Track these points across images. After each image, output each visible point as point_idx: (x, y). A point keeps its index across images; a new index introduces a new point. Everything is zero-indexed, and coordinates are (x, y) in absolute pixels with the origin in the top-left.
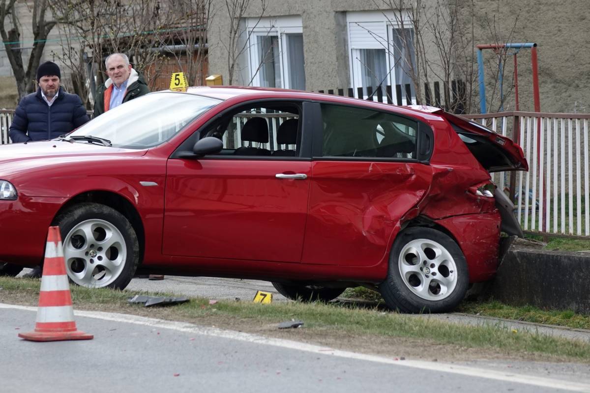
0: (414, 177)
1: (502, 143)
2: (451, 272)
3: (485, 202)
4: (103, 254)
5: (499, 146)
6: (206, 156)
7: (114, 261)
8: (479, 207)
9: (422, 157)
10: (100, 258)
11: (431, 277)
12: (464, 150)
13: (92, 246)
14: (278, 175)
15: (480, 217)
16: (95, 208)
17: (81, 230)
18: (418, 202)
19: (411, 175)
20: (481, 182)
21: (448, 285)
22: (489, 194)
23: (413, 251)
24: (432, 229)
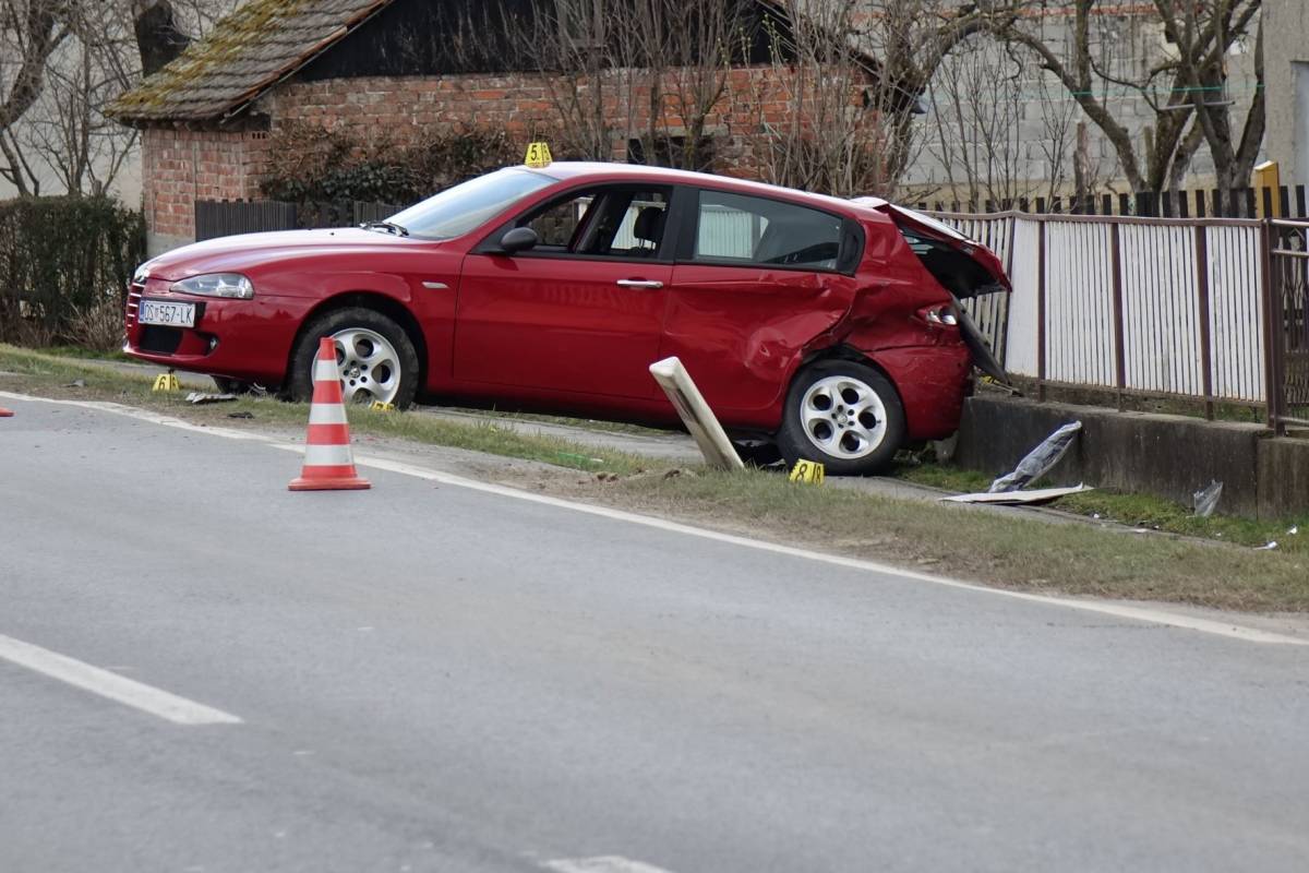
0: (827, 293)
1: (970, 252)
2: (880, 422)
3: (940, 332)
4: (368, 374)
5: (967, 256)
6: (519, 253)
7: (382, 385)
8: (933, 338)
9: (849, 265)
10: (364, 380)
11: (847, 428)
12: (919, 263)
13: (353, 363)
14: (620, 282)
15: (934, 350)
16: (358, 313)
17: (338, 342)
18: (832, 327)
19: (824, 290)
20: (935, 303)
21: (870, 440)
22: (951, 320)
23: (825, 392)
24: (859, 365)
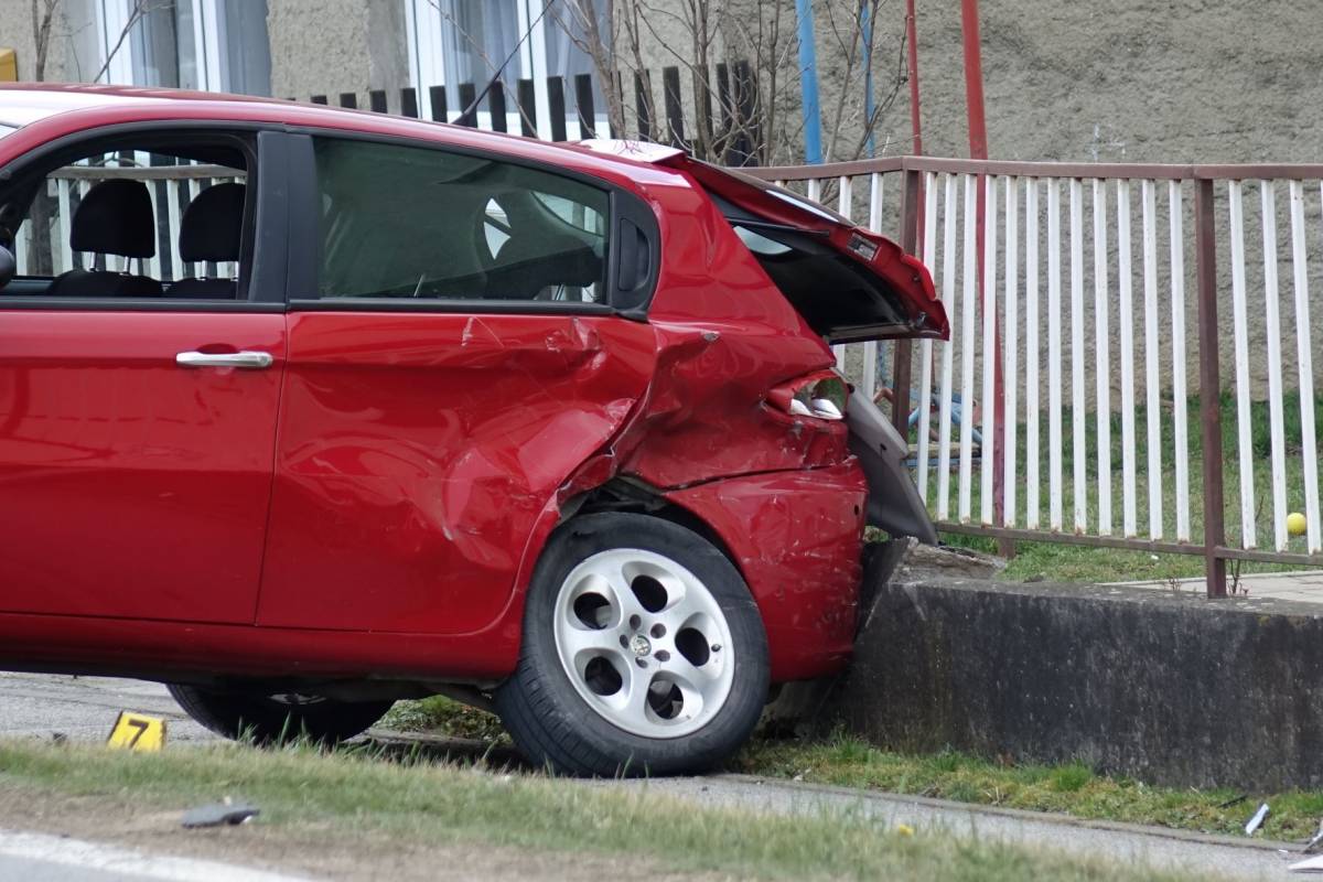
0: (599, 360)
1: (867, 253)
2: (716, 649)
3: (816, 435)
5: (859, 264)
8: (799, 451)
9: (624, 300)
11: (655, 666)
12: (754, 275)
14: (183, 357)
15: (802, 480)
18: (614, 436)
19: (591, 354)
20: (806, 373)
21: (706, 688)
22: (830, 409)
23: (599, 586)
24: (656, 520)
